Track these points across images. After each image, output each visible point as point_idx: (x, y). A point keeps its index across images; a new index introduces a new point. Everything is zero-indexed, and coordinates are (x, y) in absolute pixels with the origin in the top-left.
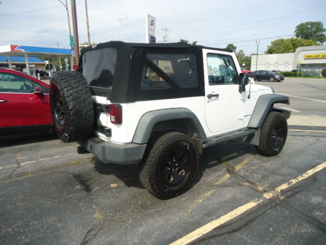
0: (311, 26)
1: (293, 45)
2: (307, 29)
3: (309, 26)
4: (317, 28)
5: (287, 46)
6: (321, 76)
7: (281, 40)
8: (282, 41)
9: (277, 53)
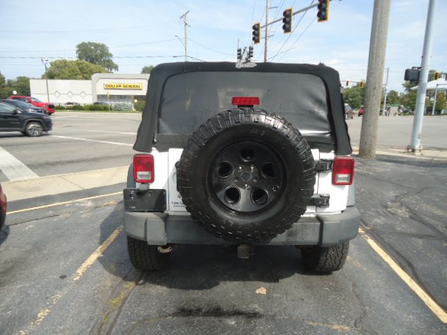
0: (95, 48)
1: (79, 69)
2: (91, 50)
3: (93, 48)
4: (102, 51)
5: (73, 71)
6: (134, 110)
7: (63, 61)
8: (65, 62)
9: (62, 78)
